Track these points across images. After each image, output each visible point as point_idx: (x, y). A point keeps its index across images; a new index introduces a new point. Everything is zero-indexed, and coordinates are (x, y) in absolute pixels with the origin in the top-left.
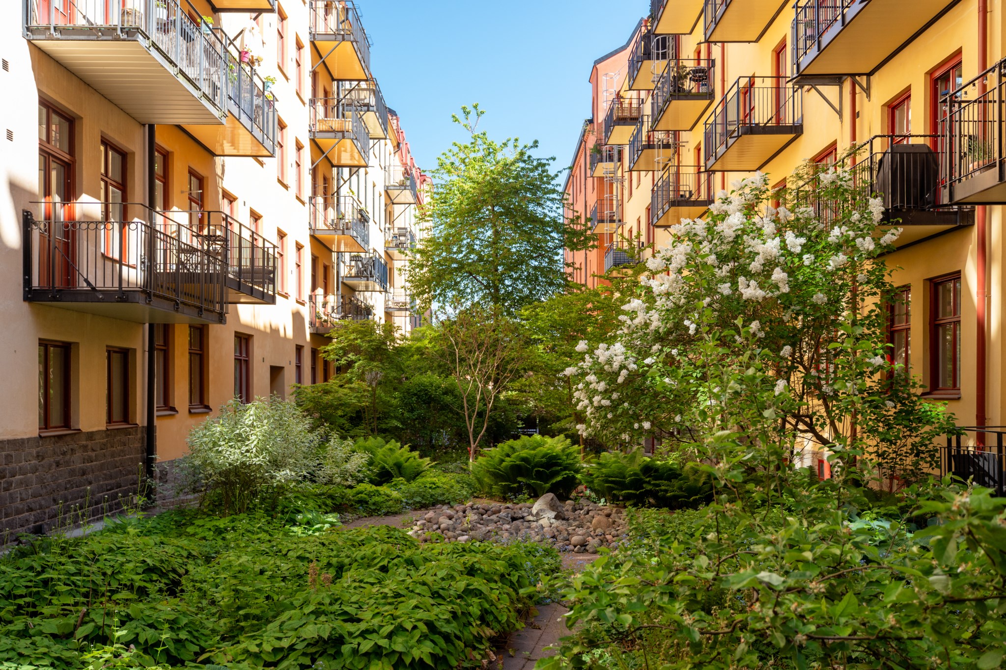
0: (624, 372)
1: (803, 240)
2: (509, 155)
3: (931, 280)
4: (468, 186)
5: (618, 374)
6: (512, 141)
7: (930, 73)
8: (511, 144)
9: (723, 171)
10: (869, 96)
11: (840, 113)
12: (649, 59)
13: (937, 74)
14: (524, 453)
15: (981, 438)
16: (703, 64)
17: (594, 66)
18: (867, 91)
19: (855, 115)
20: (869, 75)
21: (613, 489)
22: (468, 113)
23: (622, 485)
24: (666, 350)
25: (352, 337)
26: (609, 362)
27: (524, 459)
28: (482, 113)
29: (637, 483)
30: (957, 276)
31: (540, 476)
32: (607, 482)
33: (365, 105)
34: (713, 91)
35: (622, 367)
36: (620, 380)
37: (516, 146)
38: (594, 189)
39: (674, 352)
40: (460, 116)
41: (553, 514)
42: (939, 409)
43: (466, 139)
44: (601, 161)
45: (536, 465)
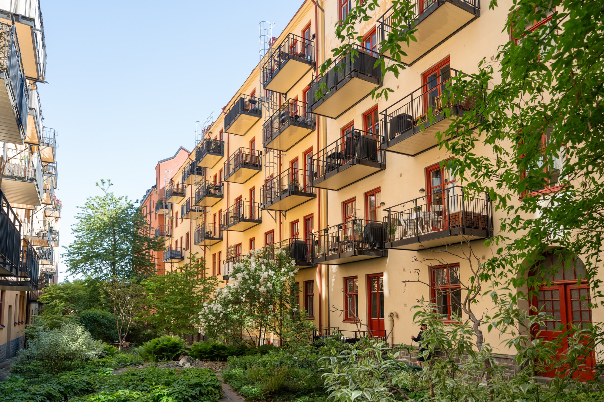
0: (222, 314)
1: (274, 272)
2: (123, 204)
3: (305, 281)
4: (106, 219)
5: (219, 314)
6: (125, 197)
7: (305, 217)
8: (124, 199)
9: (228, 230)
10: (285, 218)
11: (276, 220)
12: (193, 174)
13: (307, 218)
14: (165, 343)
15: (320, 331)
16: (218, 184)
17: (159, 164)
18: (285, 216)
19: (281, 223)
20: (285, 211)
21: (202, 355)
22: (104, 183)
23: (205, 353)
24: (234, 306)
25: (58, 292)
26: (217, 310)
27: (165, 345)
28: (112, 184)
29: (211, 352)
30: (313, 281)
31: (171, 351)
32: (200, 352)
33: (49, 173)
34: (223, 195)
35: (221, 312)
36: (221, 316)
37: (126, 201)
38: (156, 219)
39: (237, 307)
40: (100, 183)
41: (189, 364)
42: (311, 323)
43: (102, 195)
44: (162, 208)
45: (170, 348)
